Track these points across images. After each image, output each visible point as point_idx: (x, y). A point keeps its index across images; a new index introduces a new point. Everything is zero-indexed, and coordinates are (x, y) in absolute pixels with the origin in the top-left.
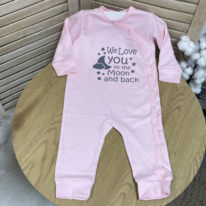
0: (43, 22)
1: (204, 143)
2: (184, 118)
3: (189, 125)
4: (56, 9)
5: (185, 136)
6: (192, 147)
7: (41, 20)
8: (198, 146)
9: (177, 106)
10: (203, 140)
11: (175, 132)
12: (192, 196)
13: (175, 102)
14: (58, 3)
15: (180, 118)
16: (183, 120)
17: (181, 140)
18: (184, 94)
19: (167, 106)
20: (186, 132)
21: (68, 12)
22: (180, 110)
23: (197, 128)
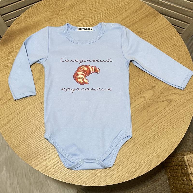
22: (169, 104)
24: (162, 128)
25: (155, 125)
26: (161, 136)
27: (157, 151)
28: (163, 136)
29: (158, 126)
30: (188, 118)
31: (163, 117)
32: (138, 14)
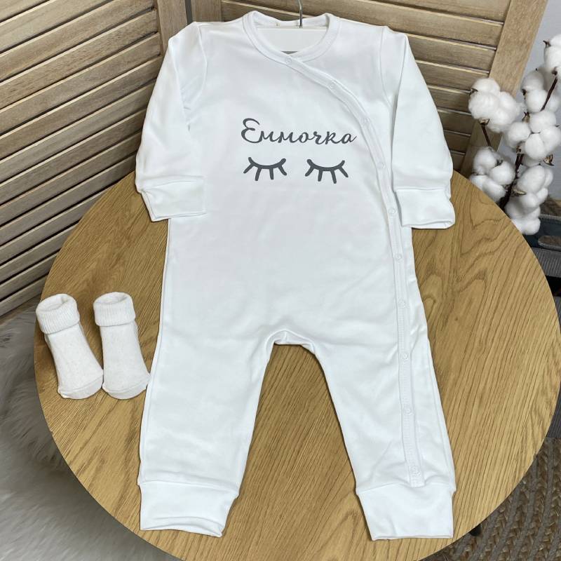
0: (91, 68)
1: (556, 364)
2: (498, 303)
3: (514, 318)
4: (127, 30)
5: (503, 350)
6: (525, 375)
7: (87, 63)
8: (541, 373)
9: (476, 271)
10: (554, 356)
11: (477, 340)
12: (537, 521)
13: (471, 261)
14: (130, 14)
15: (488, 303)
16: (497, 306)
17: (495, 362)
18: (494, 237)
19: (450, 272)
20: (507, 339)
21: (158, 34)
22: (485, 283)
23: (533, 327)
25: (490, 337)
27: (533, 384)
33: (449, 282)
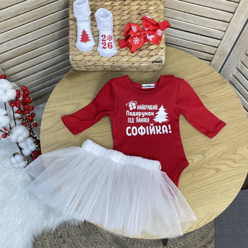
9: (218, 167)
11: (192, 187)
13: (220, 162)
15: (209, 180)
19: (208, 159)
22: (216, 173)
24: (204, 196)
25: (196, 191)
26: (201, 204)
28: (203, 204)
29: (199, 192)
30: (233, 192)
31: (207, 185)
32: (206, 78)
33: (204, 162)
